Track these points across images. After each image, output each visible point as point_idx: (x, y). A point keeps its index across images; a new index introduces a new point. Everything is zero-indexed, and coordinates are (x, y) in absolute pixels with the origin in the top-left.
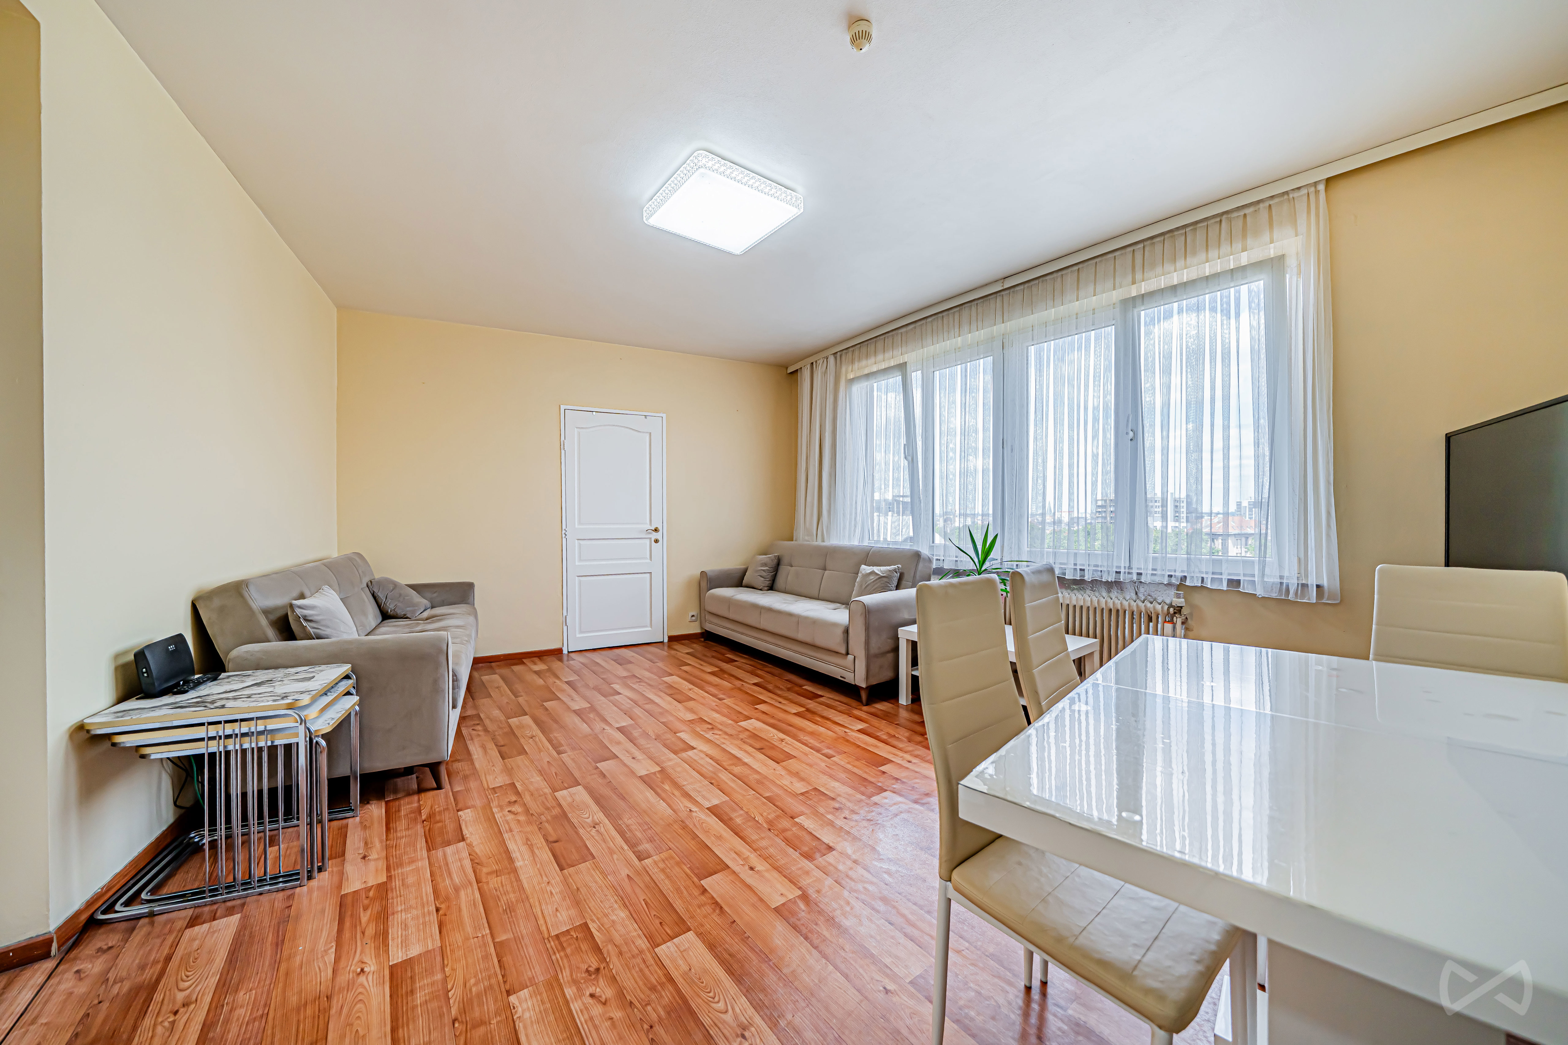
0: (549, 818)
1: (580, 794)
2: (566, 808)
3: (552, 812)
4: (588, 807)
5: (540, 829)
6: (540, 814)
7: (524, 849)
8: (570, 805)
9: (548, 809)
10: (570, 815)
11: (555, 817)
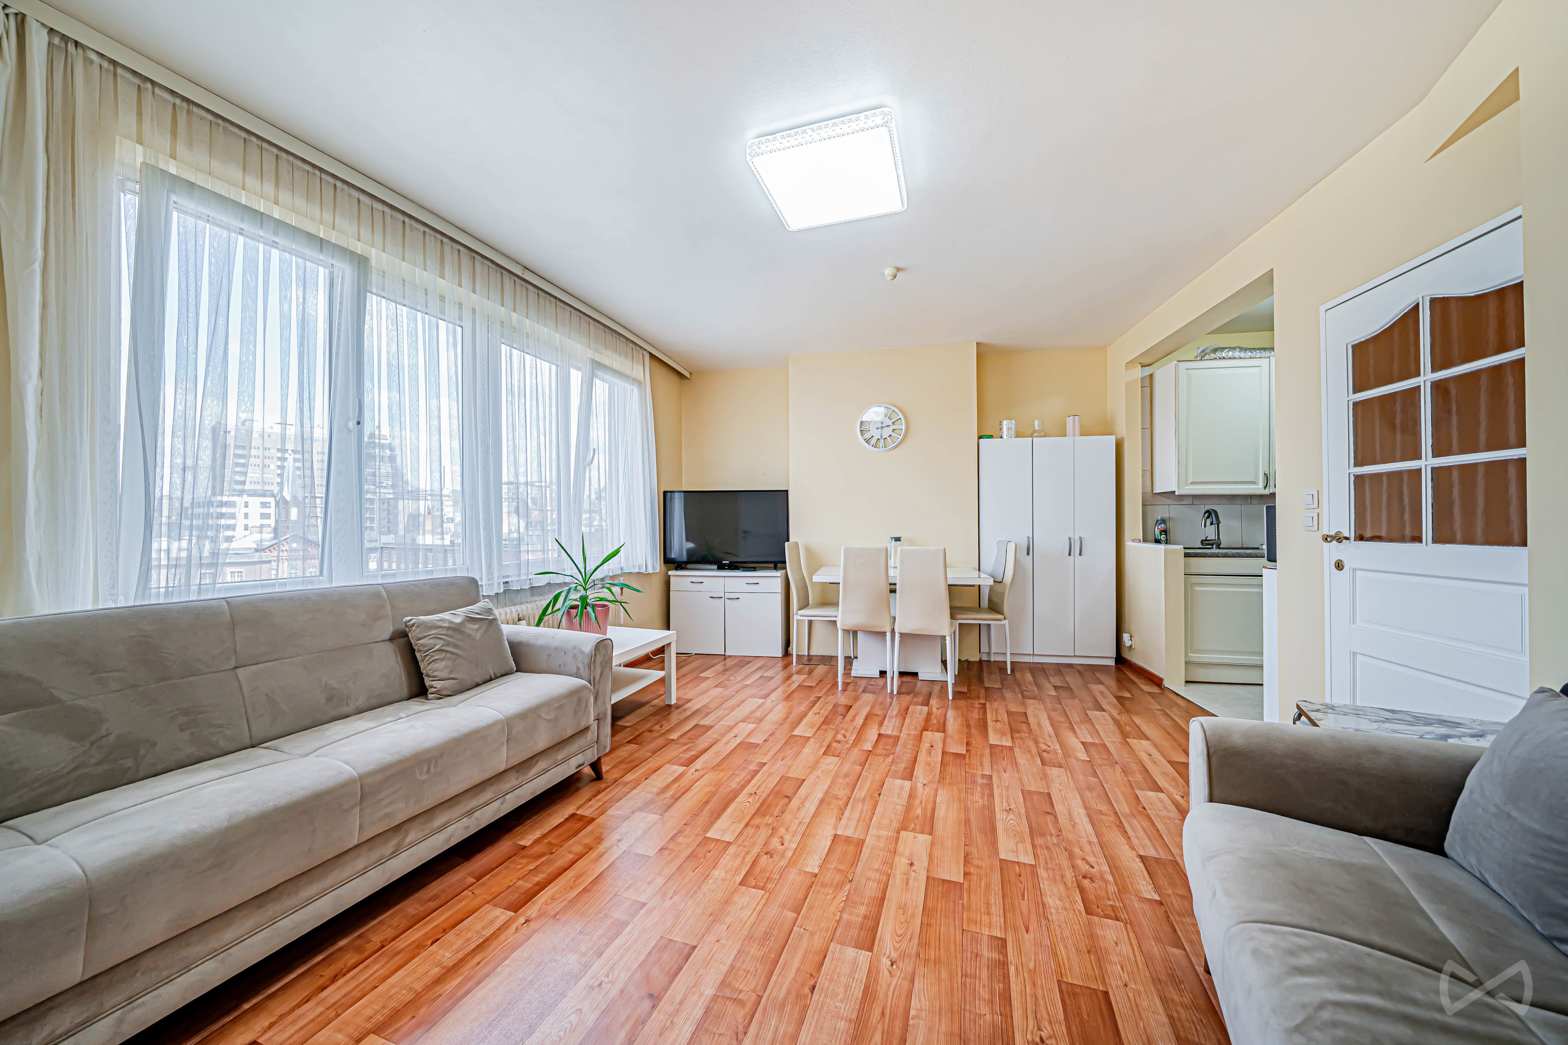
0: (1048, 838)
1: (1008, 849)
2: (1028, 839)
3: (1044, 843)
4: (1006, 830)
5: (1060, 831)
6: (1058, 845)
7: (1078, 820)
8: (1023, 841)
9: (1048, 848)
10: (1027, 830)
11: (1043, 835)
